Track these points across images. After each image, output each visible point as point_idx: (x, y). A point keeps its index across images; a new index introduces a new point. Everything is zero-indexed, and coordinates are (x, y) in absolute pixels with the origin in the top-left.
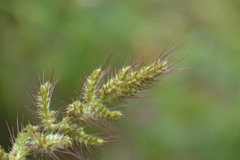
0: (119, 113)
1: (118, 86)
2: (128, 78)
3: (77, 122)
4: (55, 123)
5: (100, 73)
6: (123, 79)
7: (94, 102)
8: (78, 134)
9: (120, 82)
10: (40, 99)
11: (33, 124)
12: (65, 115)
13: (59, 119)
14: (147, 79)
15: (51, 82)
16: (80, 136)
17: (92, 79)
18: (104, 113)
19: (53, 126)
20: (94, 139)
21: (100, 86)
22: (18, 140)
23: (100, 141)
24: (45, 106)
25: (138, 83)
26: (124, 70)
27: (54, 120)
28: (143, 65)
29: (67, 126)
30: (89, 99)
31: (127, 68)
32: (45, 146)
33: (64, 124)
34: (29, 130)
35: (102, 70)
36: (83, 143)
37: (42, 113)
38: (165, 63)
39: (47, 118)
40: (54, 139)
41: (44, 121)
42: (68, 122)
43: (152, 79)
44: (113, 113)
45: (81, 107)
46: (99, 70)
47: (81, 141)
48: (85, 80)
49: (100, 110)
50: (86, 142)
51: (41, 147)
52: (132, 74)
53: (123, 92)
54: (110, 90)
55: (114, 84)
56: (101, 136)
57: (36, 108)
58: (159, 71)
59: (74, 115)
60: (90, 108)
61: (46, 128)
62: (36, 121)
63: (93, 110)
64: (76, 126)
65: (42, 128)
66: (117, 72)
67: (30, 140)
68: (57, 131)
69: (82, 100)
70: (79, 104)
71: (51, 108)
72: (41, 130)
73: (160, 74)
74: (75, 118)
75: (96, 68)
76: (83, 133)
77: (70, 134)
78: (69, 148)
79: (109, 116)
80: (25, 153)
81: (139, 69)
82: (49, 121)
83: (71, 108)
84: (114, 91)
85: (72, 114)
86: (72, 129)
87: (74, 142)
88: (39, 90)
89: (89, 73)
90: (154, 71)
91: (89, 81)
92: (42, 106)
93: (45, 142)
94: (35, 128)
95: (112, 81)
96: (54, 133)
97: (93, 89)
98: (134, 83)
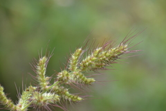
0: (93, 80)
1: (93, 61)
2: (100, 55)
3: (64, 85)
4: (48, 85)
5: (81, 52)
6: (97, 56)
7: (76, 71)
8: (64, 93)
9: (94, 58)
10: (39, 68)
11: (34, 86)
12: (56, 80)
13: (51, 82)
14: (114, 57)
16: (66, 95)
17: (75, 56)
18: (83, 79)
19: (47, 87)
20: (75, 97)
21: (81, 61)
22: (23, 96)
23: (80, 99)
24: (42, 73)
25: (107, 59)
26: (98, 50)
27: (48, 83)
28: (111, 47)
29: (57, 88)
30: (73, 69)
31: (100, 49)
32: (42, 101)
33: (55, 86)
34: (30, 90)
35: (82, 49)
36: (68, 100)
37: (40, 78)
38: (126, 46)
39: (43, 81)
40: (47, 96)
41: (41, 83)
42: (58, 85)
43: (117, 57)
44: (89, 80)
45: (67, 75)
46: (80, 50)
47: (66, 98)
48: (71, 56)
49: (80, 77)
50: (70, 99)
51: (39, 101)
52: (103, 53)
53: (97, 65)
54: (87, 64)
55: (90, 59)
56: (80, 96)
57: (36, 75)
58: (122, 52)
59: (62, 80)
60: (73, 75)
61: (42, 88)
62: (36, 83)
63: (75, 77)
64: (63, 87)
65: (40, 88)
66: (93, 51)
67: (31, 96)
68: (49, 91)
69: (68, 70)
70: (66, 72)
71: (47, 75)
72: (39, 90)
73: (122, 54)
74: (63, 82)
75: (78, 48)
76: (68, 93)
77: (59, 93)
78: (58, 103)
79: (86, 81)
80: (27, 105)
82: (45, 84)
83: (60, 75)
84: (90, 64)
85: (61, 80)
86: (60, 90)
87: (62, 99)
88: (38, 62)
89: (73, 51)
90: (118, 52)
91: (73, 57)
92: (40, 73)
93: (42, 98)
94: (35, 88)
95: (89, 57)
96: (48, 92)
97: (76, 63)
98: (104, 59)
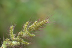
0: (34, 35)
1: (34, 27)
2: (37, 24)
3: (21, 38)
4: (15, 38)
5: (28, 23)
6: (35, 25)
7: (27, 32)
8: (22, 41)
9: (34, 26)
10: (10, 31)
11: (8, 38)
12: (18, 36)
13: (16, 37)
15: (14, 25)
16: (22, 42)
17: (26, 25)
18: (30, 35)
19: (14, 39)
20: (26, 43)
21: (28, 27)
22: (4, 43)
23: (28, 43)
24: (12, 33)
25: (40, 26)
26: (36, 22)
27: (14, 37)
28: (41, 20)
29: (18, 39)
30: (25, 31)
32: (12, 45)
33: (17, 38)
34: (7, 40)
35: (29, 22)
36: (23, 44)
37: (11, 35)
38: (48, 20)
39: (12, 36)
40: (14, 43)
41: (11, 37)
42: (19, 38)
43: (44, 25)
44: (32, 35)
45: (23, 33)
46: (28, 22)
47: (22, 43)
48: (24, 25)
49: (28, 34)
50: (24, 44)
51: (10, 45)
52: (38, 23)
53: (35, 29)
55: (33, 26)
56: (29, 42)
57: (9, 33)
58: (46, 22)
59: (20, 36)
60: (25, 33)
61: (12, 39)
62: (9, 37)
63: (26, 34)
64: (21, 39)
65: (11, 39)
66: (34, 23)
67: (7, 43)
68: (15, 40)
69: (23, 31)
70: (22, 32)
71: (14, 33)
72: (11, 40)
73: (46, 23)
74: (21, 37)
75: (27, 21)
76: (23, 41)
77: (19, 41)
78: (19, 46)
79: (31, 36)
80: (5, 47)
81: (40, 22)
82: (13, 37)
83: (20, 33)
84: (32, 28)
85: (20, 35)
86: (20, 40)
87: (21, 44)
88: (10, 28)
89: (25, 23)
90: (45, 22)
91: (25, 25)
92: (11, 33)
93: (12, 44)
94: (9, 39)
95: (32, 25)
96: (14, 41)
97: (26, 28)
98: (39, 26)
